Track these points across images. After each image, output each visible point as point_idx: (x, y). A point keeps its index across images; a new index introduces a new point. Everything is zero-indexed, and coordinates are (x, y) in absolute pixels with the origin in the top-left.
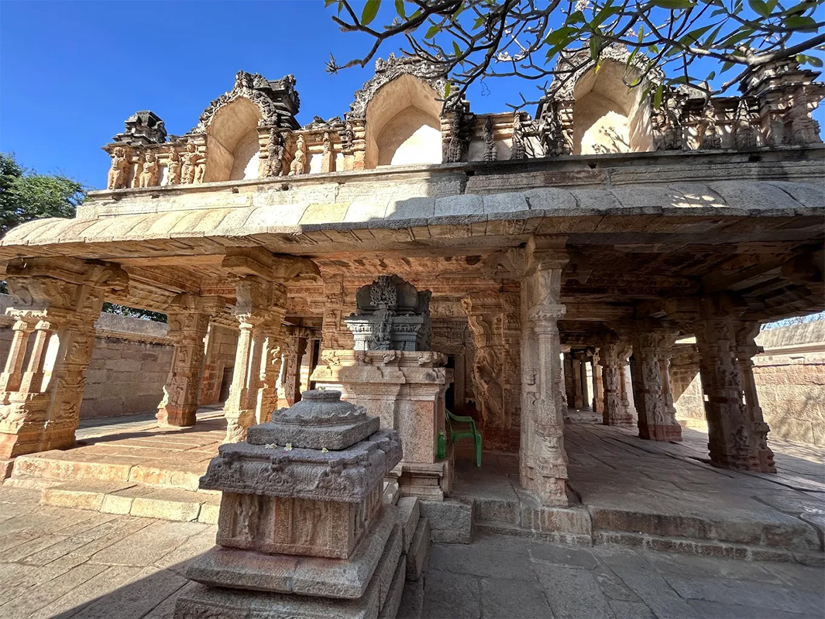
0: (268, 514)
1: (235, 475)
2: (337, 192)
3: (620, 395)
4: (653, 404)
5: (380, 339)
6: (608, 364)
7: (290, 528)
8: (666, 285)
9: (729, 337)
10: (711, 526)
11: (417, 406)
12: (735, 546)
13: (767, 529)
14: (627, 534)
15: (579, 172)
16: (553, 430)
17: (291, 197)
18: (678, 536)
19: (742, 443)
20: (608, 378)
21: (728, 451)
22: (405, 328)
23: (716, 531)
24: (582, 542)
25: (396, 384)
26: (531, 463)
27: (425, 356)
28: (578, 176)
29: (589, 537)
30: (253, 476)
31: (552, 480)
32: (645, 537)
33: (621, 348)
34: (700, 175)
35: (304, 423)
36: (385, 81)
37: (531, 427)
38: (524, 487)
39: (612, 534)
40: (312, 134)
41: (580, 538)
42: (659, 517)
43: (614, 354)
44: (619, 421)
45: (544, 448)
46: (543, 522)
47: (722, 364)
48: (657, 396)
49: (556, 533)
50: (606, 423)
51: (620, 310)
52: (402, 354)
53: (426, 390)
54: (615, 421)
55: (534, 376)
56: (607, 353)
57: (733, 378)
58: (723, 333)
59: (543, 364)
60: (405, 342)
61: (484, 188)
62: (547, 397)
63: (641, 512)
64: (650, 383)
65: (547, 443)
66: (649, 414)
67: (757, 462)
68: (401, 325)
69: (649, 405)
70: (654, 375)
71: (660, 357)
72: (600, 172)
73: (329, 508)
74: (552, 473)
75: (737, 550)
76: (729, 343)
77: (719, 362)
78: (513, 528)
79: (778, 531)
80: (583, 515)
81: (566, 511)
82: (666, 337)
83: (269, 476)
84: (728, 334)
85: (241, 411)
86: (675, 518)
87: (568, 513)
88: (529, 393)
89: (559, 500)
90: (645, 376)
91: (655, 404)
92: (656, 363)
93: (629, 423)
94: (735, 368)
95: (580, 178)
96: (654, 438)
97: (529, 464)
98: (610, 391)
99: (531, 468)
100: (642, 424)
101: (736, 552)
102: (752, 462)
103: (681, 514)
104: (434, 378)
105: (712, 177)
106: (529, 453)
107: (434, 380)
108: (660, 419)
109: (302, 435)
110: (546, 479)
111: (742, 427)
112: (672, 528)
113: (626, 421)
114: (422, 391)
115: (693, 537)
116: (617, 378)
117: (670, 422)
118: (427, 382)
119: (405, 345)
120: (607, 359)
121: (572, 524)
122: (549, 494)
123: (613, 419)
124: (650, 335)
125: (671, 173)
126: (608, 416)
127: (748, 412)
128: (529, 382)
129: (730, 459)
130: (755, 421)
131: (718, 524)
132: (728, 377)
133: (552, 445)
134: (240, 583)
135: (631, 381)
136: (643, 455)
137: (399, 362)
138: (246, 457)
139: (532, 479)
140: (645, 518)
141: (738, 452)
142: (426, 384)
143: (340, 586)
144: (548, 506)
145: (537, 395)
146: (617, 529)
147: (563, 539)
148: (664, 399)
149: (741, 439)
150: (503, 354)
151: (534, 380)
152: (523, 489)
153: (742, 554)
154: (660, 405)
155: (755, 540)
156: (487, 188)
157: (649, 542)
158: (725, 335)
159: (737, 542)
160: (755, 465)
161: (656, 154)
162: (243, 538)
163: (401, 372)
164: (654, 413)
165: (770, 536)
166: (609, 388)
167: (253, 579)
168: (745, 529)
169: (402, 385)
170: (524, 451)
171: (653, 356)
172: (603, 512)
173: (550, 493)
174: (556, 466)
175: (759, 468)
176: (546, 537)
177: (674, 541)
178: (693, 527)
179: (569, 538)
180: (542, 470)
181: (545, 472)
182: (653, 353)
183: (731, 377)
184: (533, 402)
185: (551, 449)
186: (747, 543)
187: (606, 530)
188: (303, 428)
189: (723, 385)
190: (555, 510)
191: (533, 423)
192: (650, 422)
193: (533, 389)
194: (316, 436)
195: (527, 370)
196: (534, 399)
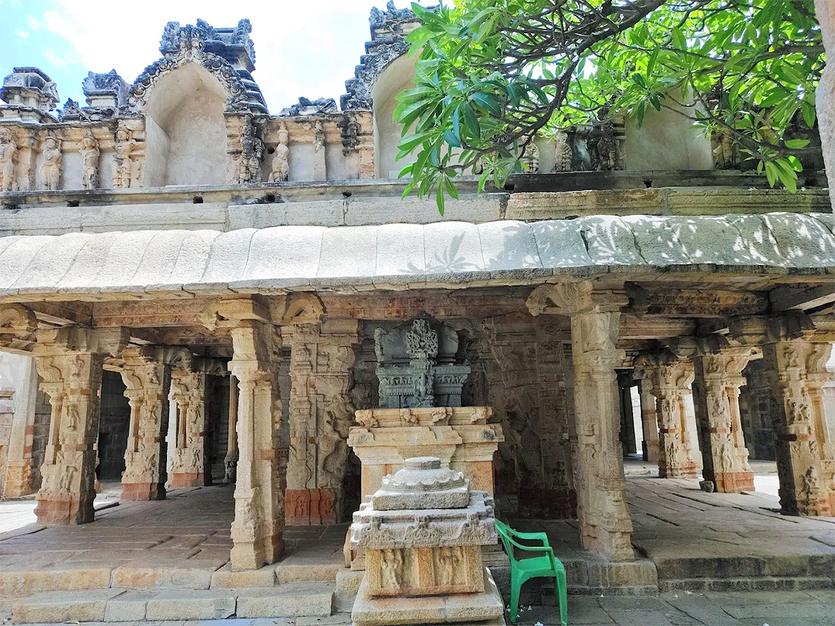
0: (410, 565)
1: (385, 535)
2: (345, 208)
3: (680, 436)
4: (720, 446)
5: (422, 394)
6: (663, 394)
7: (433, 574)
8: (730, 302)
9: (798, 363)
10: (765, 563)
11: (473, 468)
12: (784, 579)
13: (813, 560)
14: (691, 580)
15: (633, 193)
16: (616, 483)
17: (284, 212)
18: (736, 576)
19: (811, 485)
20: (665, 414)
21: (797, 495)
22: (449, 380)
23: (769, 567)
24: (648, 591)
25: (451, 445)
26: (593, 521)
27: (478, 412)
28: (634, 196)
29: (656, 587)
30: (400, 534)
31: (618, 535)
32: (706, 581)
33: (680, 372)
34: (758, 201)
35: (427, 488)
36: (394, 57)
37: (592, 482)
38: (586, 548)
39: (677, 581)
40: (298, 122)
41: (647, 588)
42: (719, 560)
43: (671, 379)
44: (680, 472)
45: (608, 502)
46: (611, 578)
47: (791, 395)
48: (726, 435)
49: (624, 587)
50: (663, 475)
51: (678, 325)
52: (453, 411)
53: (484, 450)
54: (675, 472)
55: (592, 426)
56: (662, 378)
57: (802, 411)
58: (793, 359)
59: (603, 414)
60: (449, 395)
61: (528, 209)
62: (608, 449)
63: (702, 557)
64: (717, 419)
65: (611, 497)
66: (716, 460)
67: (827, 505)
68: (444, 376)
69: (715, 448)
70: (720, 410)
71: (729, 386)
72: (657, 192)
73: (464, 554)
74: (618, 527)
75: (787, 582)
76: (799, 369)
77: (788, 394)
78: (581, 587)
79: (822, 561)
80: (649, 565)
81: (632, 564)
82: (735, 358)
83: (416, 532)
84: (797, 359)
85: (254, 489)
86: (734, 559)
87: (635, 566)
88: (587, 445)
89: (625, 554)
90: (710, 410)
91: (723, 446)
92: (723, 393)
93: (692, 473)
94: (805, 400)
95: (635, 199)
96: (722, 489)
97: (591, 522)
98: (666, 431)
99: (594, 526)
100: (708, 473)
101: (786, 585)
102: (821, 506)
103: (739, 555)
104: (493, 436)
105: (768, 204)
106: (591, 510)
107: (492, 438)
108: (729, 464)
109: (428, 498)
110: (612, 535)
111: (811, 468)
112: (731, 569)
113: (688, 471)
114: (478, 451)
115: (751, 576)
116: (675, 414)
117: (740, 468)
118: (485, 441)
119: (448, 398)
120: (662, 386)
121: (640, 577)
122: (615, 549)
123: (672, 470)
124: (716, 356)
125: (730, 197)
126: (666, 466)
127: (817, 450)
128: (587, 433)
129: (799, 505)
130: (826, 460)
131: (771, 560)
132: (797, 410)
133: (616, 498)
134: (402, 618)
135: (693, 414)
136: (709, 510)
137: (450, 421)
138: (388, 519)
139: (595, 538)
140: (707, 562)
141: (808, 497)
142: (483, 443)
143: (485, 609)
144: (615, 561)
145: (597, 447)
146: (682, 577)
147: (631, 592)
148: (733, 440)
149: (810, 481)
150: (540, 395)
151: (593, 430)
152: (586, 550)
153: (790, 585)
154: (729, 446)
155: (802, 572)
156: (532, 209)
157: (709, 585)
158: (794, 361)
159: (787, 575)
160: (825, 509)
161: (714, 174)
162: (392, 586)
163: (455, 432)
164: (722, 458)
165: (815, 567)
166: (666, 428)
167: (413, 613)
168: (793, 563)
169: (458, 446)
170: (585, 510)
171: (719, 384)
172: (667, 562)
173: (617, 547)
174: (621, 520)
175: (829, 512)
176: (615, 592)
177: (732, 580)
178: (749, 566)
179: (637, 589)
180: (608, 525)
181: (611, 527)
182: (719, 381)
183: (800, 410)
184: (593, 456)
185: (615, 504)
186: (796, 576)
187: (671, 578)
188: (428, 493)
189: (793, 419)
190: (622, 564)
191: (593, 477)
192: (717, 469)
193: (592, 440)
194: (443, 498)
195: (585, 420)
196: (593, 452)
